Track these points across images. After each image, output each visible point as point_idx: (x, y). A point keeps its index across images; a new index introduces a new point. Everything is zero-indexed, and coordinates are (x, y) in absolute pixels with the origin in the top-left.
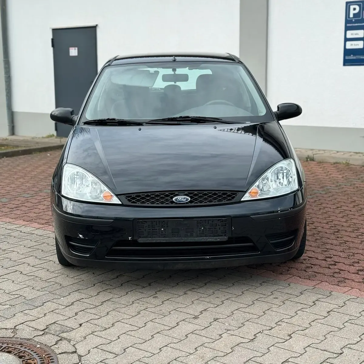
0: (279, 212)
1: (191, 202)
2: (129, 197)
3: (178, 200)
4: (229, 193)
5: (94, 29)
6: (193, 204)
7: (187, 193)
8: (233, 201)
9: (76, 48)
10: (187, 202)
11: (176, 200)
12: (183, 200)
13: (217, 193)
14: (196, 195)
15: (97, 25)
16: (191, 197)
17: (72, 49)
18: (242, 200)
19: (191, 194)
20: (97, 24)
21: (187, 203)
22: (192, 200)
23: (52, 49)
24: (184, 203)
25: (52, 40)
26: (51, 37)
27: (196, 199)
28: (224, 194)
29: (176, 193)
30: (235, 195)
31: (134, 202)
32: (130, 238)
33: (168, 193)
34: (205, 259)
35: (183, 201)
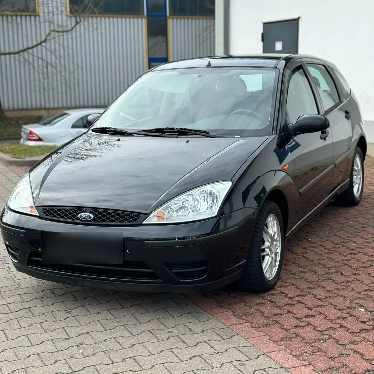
0: (177, 239)
1: (94, 220)
2: (44, 209)
3: (83, 217)
4: (131, 215)
5: (296, 21)
6: (96, 223)
7: (92, 210)
8: (135, 223)
9: (281, 42)
10: (89, 219)
11: (81, 216)
12: (86, 217)
13: (120, 213)
14: (100, 213)
15: (299, 18)
16: (95, 215)
17: (278, 43)
18: (144, 223)
19: (96, 211)
20: (299, 16)
21: (90, 221)
22: (95, 218)
23: (261, 44)
24: (88, 221)
25: (263, 34)
26: (262, 31)
27: (99, 218)
28: (127, 215)
29: (83, 210)
30: (137, 217)
31: (47, 215)
32: (40, 250)
33: (76, 209)
34: (107, 280)
35: (86, 219)
